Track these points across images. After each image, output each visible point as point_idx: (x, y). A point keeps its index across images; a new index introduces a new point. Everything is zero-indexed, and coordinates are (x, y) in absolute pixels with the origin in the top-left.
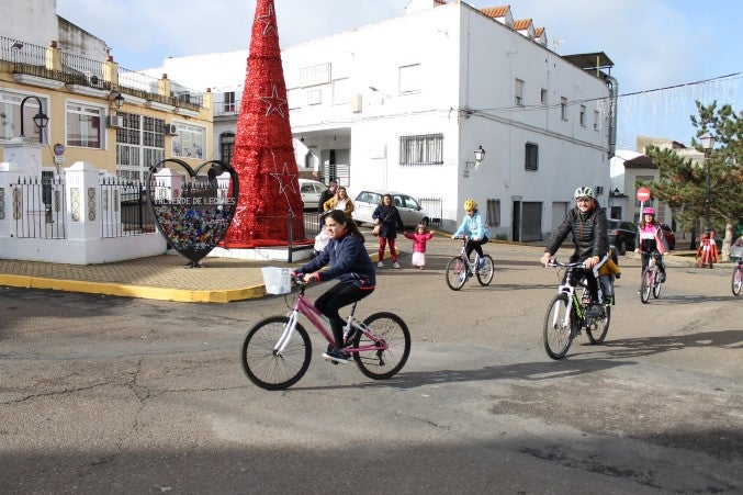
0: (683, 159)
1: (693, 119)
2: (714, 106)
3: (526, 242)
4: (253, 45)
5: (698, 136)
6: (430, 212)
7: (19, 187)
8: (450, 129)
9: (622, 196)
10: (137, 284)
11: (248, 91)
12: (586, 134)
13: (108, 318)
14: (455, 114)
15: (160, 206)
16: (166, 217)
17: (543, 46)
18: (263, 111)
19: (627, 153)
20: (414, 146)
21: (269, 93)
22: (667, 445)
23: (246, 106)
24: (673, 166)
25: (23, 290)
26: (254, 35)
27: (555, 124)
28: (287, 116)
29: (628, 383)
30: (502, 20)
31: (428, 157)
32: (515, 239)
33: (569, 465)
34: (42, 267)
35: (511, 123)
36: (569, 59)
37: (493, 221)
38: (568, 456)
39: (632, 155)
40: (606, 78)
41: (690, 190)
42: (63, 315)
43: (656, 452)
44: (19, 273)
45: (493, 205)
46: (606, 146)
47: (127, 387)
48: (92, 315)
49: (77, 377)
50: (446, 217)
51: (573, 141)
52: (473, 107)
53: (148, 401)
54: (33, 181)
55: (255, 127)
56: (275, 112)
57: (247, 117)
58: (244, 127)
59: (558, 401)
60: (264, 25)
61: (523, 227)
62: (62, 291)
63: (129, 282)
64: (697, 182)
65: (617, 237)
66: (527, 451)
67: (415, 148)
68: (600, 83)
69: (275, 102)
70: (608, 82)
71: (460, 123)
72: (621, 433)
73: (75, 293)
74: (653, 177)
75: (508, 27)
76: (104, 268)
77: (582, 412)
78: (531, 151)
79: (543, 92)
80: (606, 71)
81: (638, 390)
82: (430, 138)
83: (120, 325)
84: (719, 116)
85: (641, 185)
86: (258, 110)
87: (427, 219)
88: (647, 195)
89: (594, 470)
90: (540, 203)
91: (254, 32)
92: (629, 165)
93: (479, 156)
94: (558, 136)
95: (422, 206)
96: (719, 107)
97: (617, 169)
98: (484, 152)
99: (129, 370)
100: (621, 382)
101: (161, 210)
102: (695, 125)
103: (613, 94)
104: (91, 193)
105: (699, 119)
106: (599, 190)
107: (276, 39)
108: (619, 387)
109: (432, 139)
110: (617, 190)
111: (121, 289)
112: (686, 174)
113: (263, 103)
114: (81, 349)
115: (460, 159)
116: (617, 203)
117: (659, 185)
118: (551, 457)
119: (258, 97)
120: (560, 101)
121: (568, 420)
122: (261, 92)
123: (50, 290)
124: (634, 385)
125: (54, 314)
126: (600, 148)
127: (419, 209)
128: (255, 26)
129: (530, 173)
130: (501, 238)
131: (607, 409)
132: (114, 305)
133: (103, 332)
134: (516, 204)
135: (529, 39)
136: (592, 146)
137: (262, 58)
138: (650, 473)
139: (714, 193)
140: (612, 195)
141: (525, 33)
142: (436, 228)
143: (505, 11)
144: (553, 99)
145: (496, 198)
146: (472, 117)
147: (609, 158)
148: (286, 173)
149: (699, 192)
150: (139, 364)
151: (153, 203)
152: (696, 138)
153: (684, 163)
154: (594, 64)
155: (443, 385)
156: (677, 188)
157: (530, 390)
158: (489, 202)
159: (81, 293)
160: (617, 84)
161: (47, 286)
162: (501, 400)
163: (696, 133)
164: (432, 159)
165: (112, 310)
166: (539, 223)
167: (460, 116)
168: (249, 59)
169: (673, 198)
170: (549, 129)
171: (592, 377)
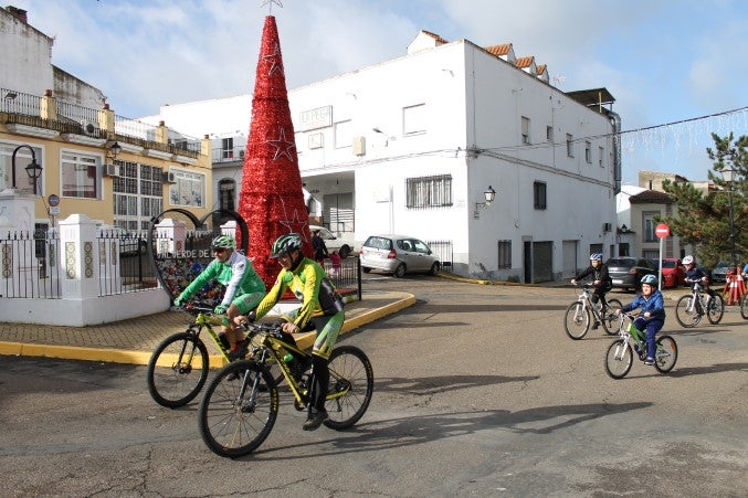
0: (701, 193)
1: (709, 151)
2: (731, 138)
3: (539, 283)
4: (258, 86)
5: (715, 169)
6: (441, 255)
7: (9, 243)
8: (458, 169)
9: (629, 232)
10: (140, 349)
11: (253, 134)
12: (592, 171)
13: (108, 393)
14: (463, 154)
15: (163, 260)
16: (170, 272)
17: (546, 83)
18: (270, 155)
19: (631, 189)
20: (421, 188)
21: (277, 137)
23: (253, 150)
24: (692, 201)
25: (12, 358)
26: (258, 76)
27: (562, 162)
28: (296, 160)
29: (730, 459)
30: (505, 58)
31: (435, 199)
32: (528, 280)
34: (34, 331)
35: (518, 162)
36: (572, 96)
37: (505, 263)
39: (636, 190)
40: (607, 114)
41: (711, 225)
42: (57, 390)
44: (8, 339)
45: (504, 246)
46: (611, 182)
47: (136, 493)
48: (90, 389)
49: (74, 481)
50: (457, 260)
51: (580, 178)
52: (481, 146)
54: (18, 237)
55: (261, 173)
56: (283, 156)
57: (254, 162)
58: (250, 174)
59: (661, 490)
60: (269, 65)
61: (535, 267)
62: (56, 359)
63: (131, 348)
64: (718, 217)
65: (636, 275)
67: (424, 190)
68: (604, 119)
69: (283, 146)
70: (611, 118)
71: (468, 162)
73: (70, 361)
74: (659, 212)
75: (510, 63)
76: (103, 329)
78: (540, 188)
79: (549, 129)
80: (607, 107)
82: (438, 179)
83: (123, 402)
84: (737, 148)
85: (658, 221)
86: (265, 154)
87: (437, 263)
88: (666, 231)
90: (550, 243)
91: (259, 72)
92: (634, 200)
93: (489, 196)
94: (566, 173)
95: (432, 249)
96: (736, 139)
97: (623, 204)
98: (494, 192)
99: (137, 467)
100: (722, 458)
101: (164, 265)
102: (712, 158)
103: (616, 130)
104: (87, 248)
105: (715, 151)
106: (607, 228)
107: (282, 79)
108: (723, 465)
109: (440, 180)
110: (624, 227)
111: (122, 355)
112: (707, 209)
113: (271, 147)
114: (79, 437)
115: (469, 200)
116: (624, 239)
117: (679, 219)
119: (265, 141)
120: (565, 139)
122: (267, 135)
123: (43, 358)
124: (739, 461)
125: (47, 389)
126: (606, 184)
127: (430, 252)
128: (260, 66)
129: (540, 212)
130: (514, 281)
132: (115, 375)
133: (103, 412)
134: (527, 245)
135: (531, 75)
136: (598, 182)
137: (269, 99)
139: (736, 227)
140: (619, 232)
141: (527, 70)
142: (447, 272)
143: (508, 49)
144: (559, 137)
145: (503, 239)
146: (480, 157)
147: (616, 194)
148: (296, 221)
149: (721, 226)
150: (149, 458)
151: (156, 257)
152: (712, 171)
153: (703, 196)
154: (596, 100)
155: (517, 472)
156: (697, 223)
157: (621, 473)
158: (500, 243)
159: (77, 361)
160: (620, 119)
161: (40, 354)
162: (593, 491)
163: (713, 166)
164: (441, 201)
165: (115, 381)
166: (550, 263)
167: (469, 156)
168: (253, 101)
169: (694, 233)
170: (556, 167)
171: (684, 452)
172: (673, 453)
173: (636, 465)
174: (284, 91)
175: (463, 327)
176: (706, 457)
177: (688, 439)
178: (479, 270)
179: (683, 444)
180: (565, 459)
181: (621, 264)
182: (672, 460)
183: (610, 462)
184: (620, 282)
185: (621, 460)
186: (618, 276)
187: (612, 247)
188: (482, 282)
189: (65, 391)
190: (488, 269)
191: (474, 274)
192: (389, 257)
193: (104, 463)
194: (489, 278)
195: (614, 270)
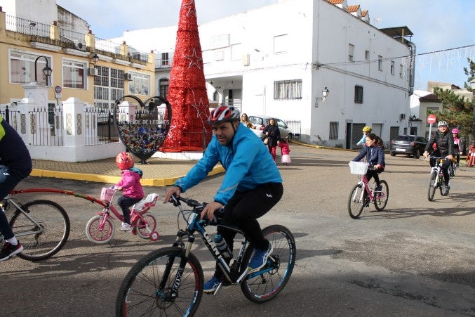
0: (458, 96)
1: (465, 70)
3: (355, 149)
4: (180, 23)
5: (469, 81)
6: (293, 129)
7: (34, 113)
8: (307, 76)
9: (417, 120)
10: (108, 174)
11: (177, 52)
12: (395, 80)
14: (310, 67)
15: (122, 125)
16: (126, 132)
17: (367, 23)
18: (187, 65)
19: (420, 92)
20: (283, 87)
21: (191, 53)
22: (445, 280)
23: (176, 62)
24: (452, 101)
25: (37, 178)
26: (181, 17)
27: (375, 73)
28: (202, 68)
29: (420, 241)
30: (340, 6)
31: (292, 94)
32: (348, 147)
33: (381, 292)
34: (49, 164)
35: (346, 73)
36: (384, 31)
37: (334, 135)
38: (381, 286)
39: (425, 94)
40: (408, 43)
41: (462, 116)
43: (438, 284)
45: (334, 125)
46: (408, 88)
49: (72, 233)
50: (303, 133)
51: (386, 84)
52: (321, 62)
54: (43, 110)
55: (181, 75)
56: (195, 66)
57: (177, 68)
58: (175, 76)
59: (375, 251)
60: (187, 10)
61: (353, 139)
62: (61, 179)
63: (102, 173)
64: (468, 111)
65: (414, 146)
66: (354, 282)
67: (285, 88)
68: (404, 47)
69: (194, 59)
70: (409, 46)
71: (313, 72)
72: (415, 272)
73: (69, 180)
74: (438, 108)
75: (344, 10)
76: (87, 164)
77: (391, 258)
78: (359, 91)
79: (367, 52)
80: (408, 39)
81: (427, 245)
85: (430, 113)
86: (184, 64)
87: (291, 134)
88: (434, 119)
89: (397, 295)
91: (181, 14)
92: (422, 100)
93: (325, 94)
94: (376, 81)
95: (288, 126)
97: (414, 102)
98: (328, 91)
100: (416, 240)
102: (467, 74)
103: (412, 54)
104: (79, 117)
105: (469, 70)
106: (402, 116)
107: (195, 19)
108: (414, 243)
109: (295, 83)
110: (414, 116)
111: (97, 178)
112: (460, 106)
113: (187, 60)
115: (312, 95)
116: (414, 125)
117: (443, 113)
118: (370, 286)
119: (183, 56)
120: (377, 58)
121: (381, 264)
122: (185, 52)
123: (54, 178)
124: (424, 242)
126: (404, 89)
127: (286, 127)
128: (182, 11)
129: (358, 105)
130: (339, 147)
131: (407, 257)
132: (93, 188)
134: (349, 125)
135: (358, 18)
136: (398, 87)
137: (187, 31)
138: (434, 297)
140: (411, 120)
141: (355, 14)
142: (297, 140)
144: (373, 57)
145: (334, 121)
146: (320, 69)
147: (410, 96)
148: (201, 104)
149: (469, 118)
152: (467, 83)
153: (459, 99)
154: (400, 34)
156: (454, 116)
157: (357, 243)
158: (331, 123)
159: (73, 180)
160: (415, 47)
161: (52, 176)
164: (294, 96)
165: (93, 190)
167: (313, 68)
168: (178, 32)
169: (451, 122)
170: (371, 76)
171: (397, 236)
172: (391, 237)
173: (367, 240)
174: (195, 26)
176: (407, 239)
177: (401, 231)
178: (317, 140)
179: (398, 233)
180: (331, 236)
181: (406, 139)
182: (388, 240)
183: (354, 238)
184: (404, 150)
185: (360, 238)
186: (403, 147)
187: (406, 129)
188: (317, 147)
190: (323, 139)
191: (314, 142)
192: (261, 129)
194: (323, 144)
195: (401, 143)
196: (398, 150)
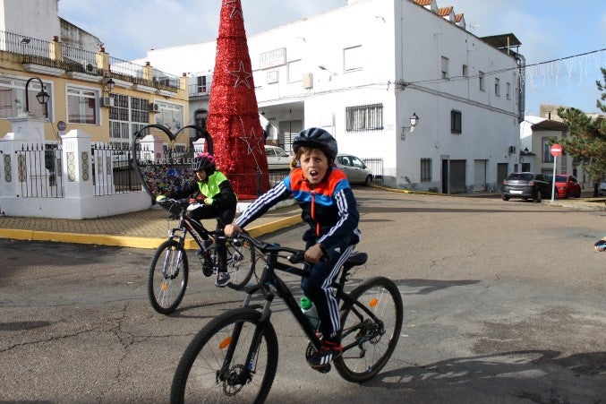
0: (590, 119)
1: (599, 84)
3: (454, 194)
4: (222, 27)
5: (603, 98)
6: (374, 170)
7: (23, 153)
8: (389, 99)
9: (530, 154)
10: (125, 235)
11: (218, 67)
12: (501, 103)
13: (98, 266)
14: (393, 86)
15: (145, 166)
16: (150, 176)
17: (463, 29)
18: (232, 83)
19: (533, 118)
20: (358, 115)
21: (237, 68)
23: (217, 79)
24: (582, 125)
25: (26, 242)
26: (222, 19)
27: (475, 95)
28: (253, 87)
29: (595, 318)
30: (428, 7)
31: (369, 123)
32: (445, 191)
34: (43, 223)
35: (439, 94)
36: (486, 40)
37: (426, 177)
39: (538, 120)
40: (515, 56)
41: (598, 145)
42: (58, 264)
44: (23, 228)
45: (426, 163)
46: (517, 113)
47: (112, 333)
48: (83, 263)
49: (65, 324)
50: (386, 174)
51: (490, 108)
52: (407, 80)
53: (131, 347)
54: (30, 149)
55: (225, 98)
56: (241, 84)
57: (218, 89)
58: (217, 95)
59: (535, 338)
60: (231, 9)
61: (451, 181)
62: (60, 243)
63: (119, 234)
64: (603, 137)
65: (534, 187)
67: (361, 116)
68: (510, 61)
69: (242, 76)
70: (517, 59)
71: (397, 94)
73: (71, 244)
75: (435, 13)
76: (98, 222)
78: (456, 116)
79: (464, 67)
80: (514, 50)
82: (371, 107)
83: (108, 272)
85: (553, 142)
86: (228, 82)
87: (371, 175)
88: (559, 150)
90: (464, 161)
91: (222, 16)
92: (535, 128)
93: (413, 122)
94: (478, 104)
95: (366, 164)
97: (526, 131)
98: (417, 118)
99: (115, 316)
100: (589, 317)
101: (145, 170)
102: (600, 89)
103: (521, 69)
104: (84, 156)
106: (512, 150)
107: (241, 21)
108: (589, 322)
109: (373, 108)
110: (526, 149)
111: (110, 239)
112: (594, 130)
113: (232, 77)
114: (71, 296)
115: (397, 124)
116: (526, 160)
117: (571, 141)
119: (226, 71)
120: (478, 75)
122: (230, 67)
123: (49, 242)
124: (603, 320)
125: (49, 263)
126: (512, 114)
127: (364, 167)
128: (223, 10)
129: (456, 136)
130: (433, 191)
132: (105, 253)
133: (92, 278)
134: (445, 162)
135: (450, 22)
136: (505, 112)
137: (230, 38)
140: (522, 154)
141: (447, 18)
142: (378, 183)
144: (471, 72)
145: (427, 157)
146: (407, 89)
147: (519, 123)
148: (253, 137)
150: (125, 309)
151: (138, 164)
152: (600, 101)
153: (591, 122)
154: (505, 44)
155: (419, 324)
156: (586, 144)
157: (504, 327)
158: (422, 160)
159: (76, 244)
160: (524, 60)
161: (47, 239)
162: (479, 338)
163: (601, 97)
164: (374, 126)
165: (103, 258)
166: (464, 178)
167: (397, 88)
168: (218, 39)
169: (583, 152)
170: (471, 99)
171: (558, 313)
172: (548, 313)
173: (518, 321)
174: (243, 31)
175: (387, 223)
176: (576, 316)
177: (562, 304)
178: (405, 182)
179: (558, 307)
180: (461, 316)
181: (522, 177)
182: (548, 318)
183: (497, 319)
184: (520, 192)
185: (505, 317)
186: (518, 188)
187: (516, 166)
188: (407, 192)
189: (64, 264)
190: (412, 182)
191: (401, 185)
193: (90, 313)
194: (413, 188)
195: (516, 182)
196: (512, 192)
